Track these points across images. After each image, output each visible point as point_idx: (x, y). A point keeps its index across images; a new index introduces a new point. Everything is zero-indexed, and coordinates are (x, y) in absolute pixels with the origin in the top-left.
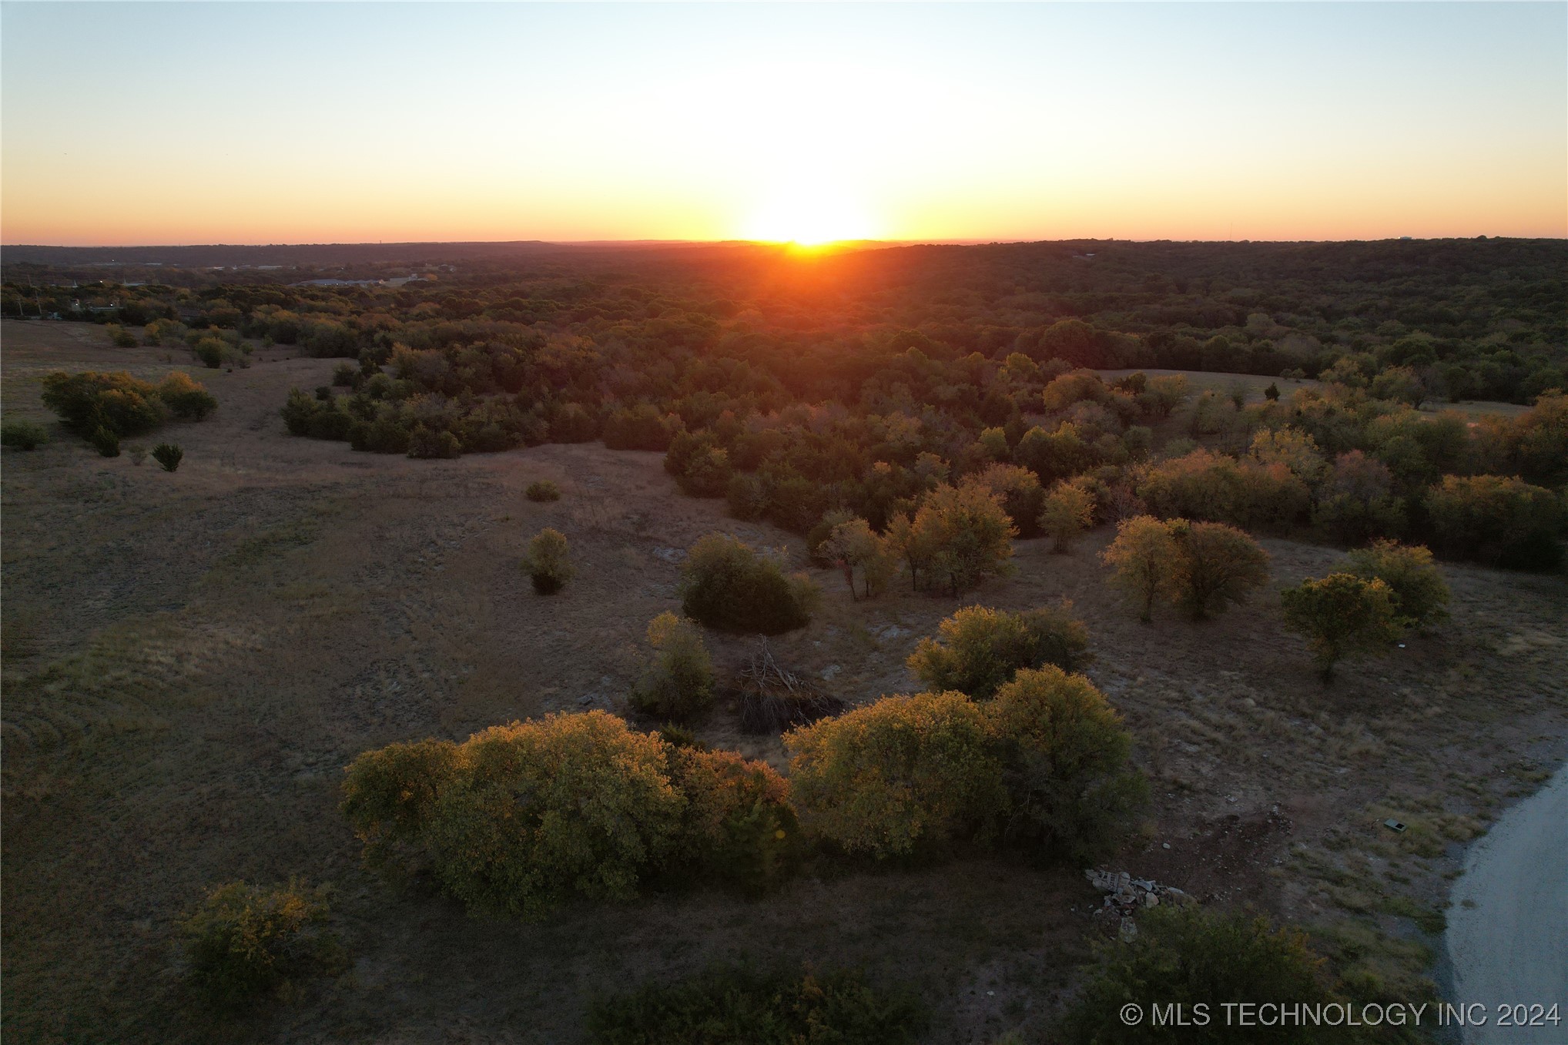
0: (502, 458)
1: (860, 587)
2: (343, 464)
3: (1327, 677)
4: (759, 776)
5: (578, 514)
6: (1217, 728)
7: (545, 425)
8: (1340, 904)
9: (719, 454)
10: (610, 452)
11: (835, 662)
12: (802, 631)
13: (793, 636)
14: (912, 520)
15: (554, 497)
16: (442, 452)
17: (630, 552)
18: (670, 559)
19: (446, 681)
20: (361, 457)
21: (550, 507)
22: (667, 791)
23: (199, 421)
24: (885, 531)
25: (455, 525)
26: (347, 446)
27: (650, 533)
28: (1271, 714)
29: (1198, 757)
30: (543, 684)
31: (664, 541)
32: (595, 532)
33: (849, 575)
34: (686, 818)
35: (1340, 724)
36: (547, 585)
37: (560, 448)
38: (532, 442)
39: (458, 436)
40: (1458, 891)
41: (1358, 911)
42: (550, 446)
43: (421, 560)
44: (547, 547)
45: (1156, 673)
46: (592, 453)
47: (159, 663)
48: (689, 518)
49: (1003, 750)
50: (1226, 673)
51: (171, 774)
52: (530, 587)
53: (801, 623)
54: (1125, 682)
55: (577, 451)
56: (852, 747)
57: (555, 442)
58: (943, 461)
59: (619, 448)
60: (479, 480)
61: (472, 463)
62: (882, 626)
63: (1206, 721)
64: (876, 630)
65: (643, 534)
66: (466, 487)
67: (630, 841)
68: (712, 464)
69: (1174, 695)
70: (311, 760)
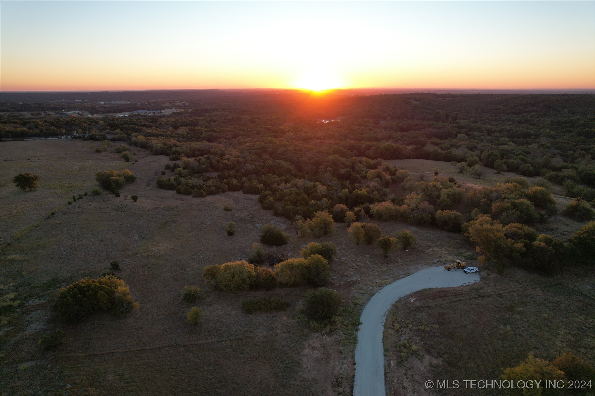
0: (217, 197)
1: (300, 235)
2: (176, 199)
3: (386, 257)
4: (269, 272)
5: (237, 215)
6: (358, 266)
7: (227, 186)
8: (360, 293)
9: (271, 199)
10: (244, 195)
11: (291, 252)
12: (285, 245)
13: (283, 246)
14: (311, 220)
15: (231, 210)
16: (201, 196)
17: (249, 225)
18: (258, 227)
19: (212, 255)
20: (179, 196)
21: (230, 213)
22: (254, 273)
23: (132, 183)
24: (306, 223)
25: (208, 218)
26: (175, 192)
27: (254, 220)
28: (370, 263)
29: (351, 271)
30: (231, 256)
31: (257, 222)
32: (241, 219)
33: (297, 233)
34: (257, 277)
35: (381, 265)
36: (230, 234)
37: (231, 193)
38: (224, 191)
39: (205, 191)
40: (380, 291)
41: (362, 294)
42: (229, 192)
43: (202, 227)
44: (231, 226)
45: (353, 255)
46: (239, 195)
47: (155, 251)
48: (264, 216)
49: (307, 268)
50: (367, 256)
51: (167, 271)
52: (227, 234)
53: (286, 243)
54: (346, 257)
55: (236, 194)
56: (284, 267)
57: (230, 191)
58: (329, 200)
59: (247, 194)
60: (212, 205)
61: (209, 199)
62: (302, 244)
63: (357, 265)
64: (301, 245)
65: (252, 220)
66: (209, 207)
67: (248, 280)
68: (270, 201)
69: (354, 259)
70: (191, 269)
